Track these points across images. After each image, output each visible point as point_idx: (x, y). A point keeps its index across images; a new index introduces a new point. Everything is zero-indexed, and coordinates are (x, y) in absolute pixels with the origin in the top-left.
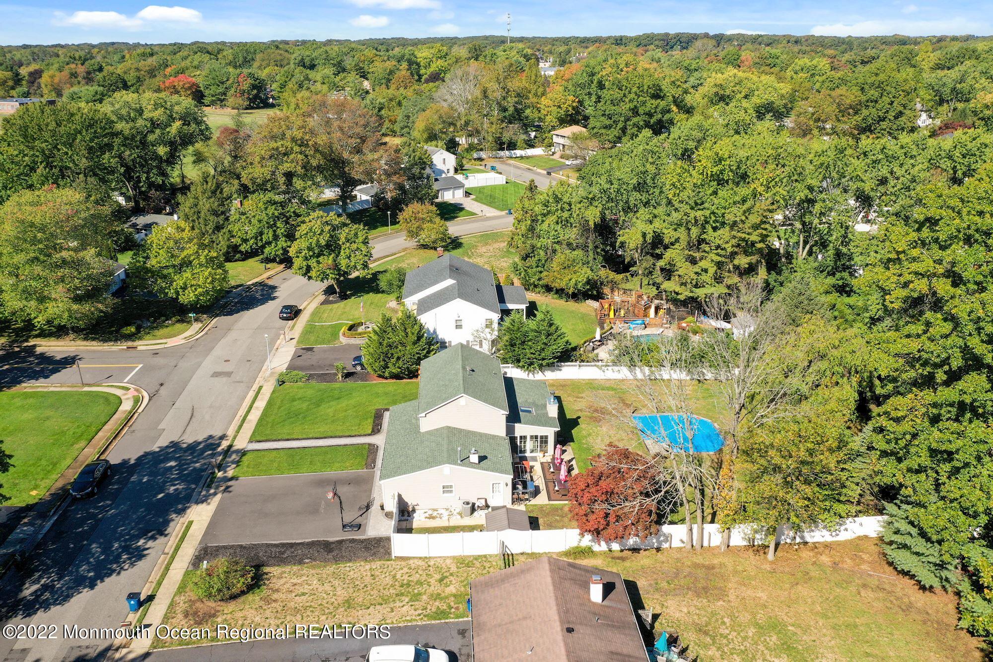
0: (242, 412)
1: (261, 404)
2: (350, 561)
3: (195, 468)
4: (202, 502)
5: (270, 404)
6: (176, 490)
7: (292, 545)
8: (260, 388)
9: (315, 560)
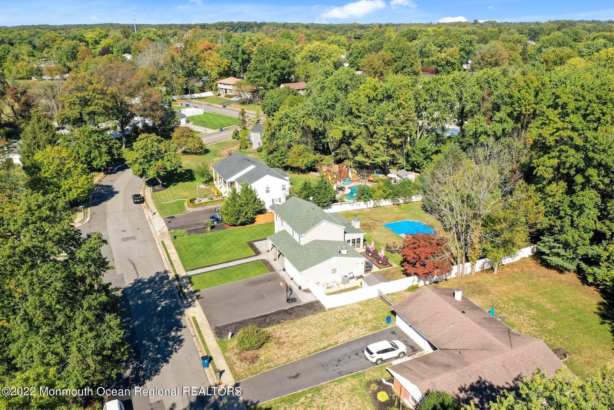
0: (164, 256)
1: (172, 250)
2: (305, 316)
3: (166, 291)
4: (189, 306)
5: (178, 250)
6: (166, 304)
7: (266, 316)
8: (163, 242)
9: (286, 319)
